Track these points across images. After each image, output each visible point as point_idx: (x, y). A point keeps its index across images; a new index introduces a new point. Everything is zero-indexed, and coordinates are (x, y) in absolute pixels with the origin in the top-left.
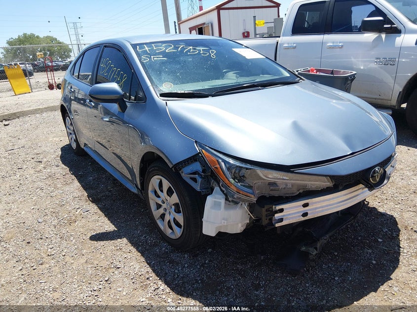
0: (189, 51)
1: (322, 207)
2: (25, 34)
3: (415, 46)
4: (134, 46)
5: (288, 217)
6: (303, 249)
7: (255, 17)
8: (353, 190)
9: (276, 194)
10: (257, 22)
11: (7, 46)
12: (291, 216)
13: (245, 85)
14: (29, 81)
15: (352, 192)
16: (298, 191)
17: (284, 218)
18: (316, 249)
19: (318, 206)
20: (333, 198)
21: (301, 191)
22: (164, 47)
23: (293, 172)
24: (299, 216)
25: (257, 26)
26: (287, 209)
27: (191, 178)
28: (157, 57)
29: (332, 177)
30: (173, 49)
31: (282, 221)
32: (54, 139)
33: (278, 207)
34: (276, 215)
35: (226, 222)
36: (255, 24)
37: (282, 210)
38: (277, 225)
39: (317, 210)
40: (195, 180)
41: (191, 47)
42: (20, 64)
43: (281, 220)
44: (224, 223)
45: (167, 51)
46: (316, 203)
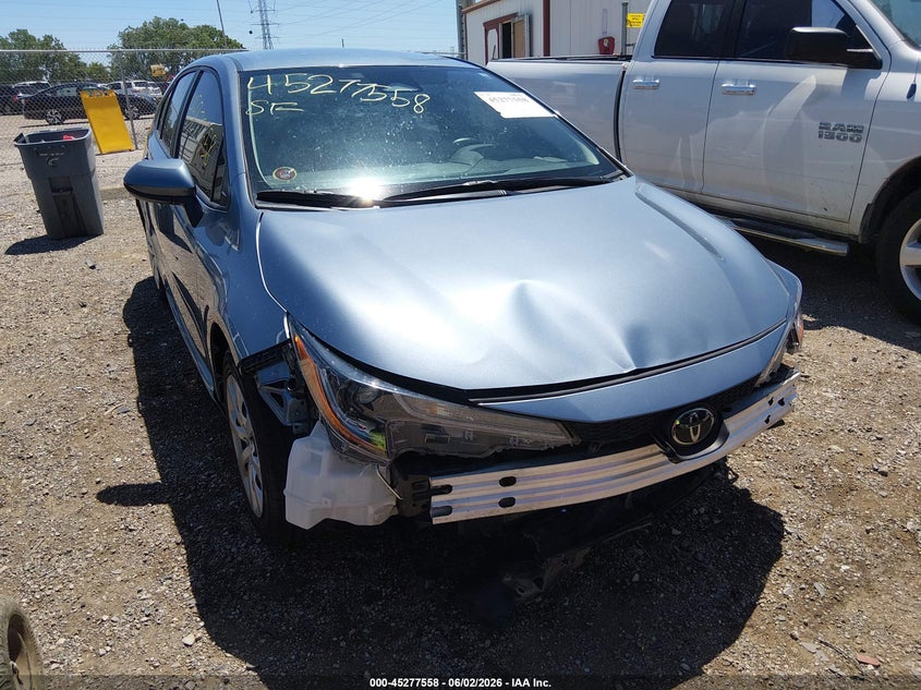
0: (364, 95)
1: (551, 488)
2: (157, 20)
3: (906, 100)
4: (244, 77)
5: (462, 504)
6: (507, 579)
7: (627, 4)
8: (636, 456)
9: (441, 450)
10: (630, 17)
11: (119, 43)
12: (471, 504)
13: (467, 184)
14: (133, 126)
15: (636, 460)
16: (492, 448)
17: (454, 506)
18: (539, 583)
19: (541, 485)
20: (579, 471)
21: (499, 449)
22: (310, 82)
23: (474, 405)
24: (492, 505)
25: (628, 26)
26: (458, 487)
27: (274, 395)
28: (284, 106)
29: (570, 426)
30: (329, 87)
31: (450, 513)
32: (134, 256)
33: (436, 482)
34: (435, 499)
35: (329, 501)
36: (625, 21)
37: (447, 489)
38: (436, 521)
39: (537, 495)
40: (279, 399)
41: (374, 85)
42: (136, 84)
43: (448, 510)
44: (326, 503)
45: (312, 92)
46: (535, 478)
